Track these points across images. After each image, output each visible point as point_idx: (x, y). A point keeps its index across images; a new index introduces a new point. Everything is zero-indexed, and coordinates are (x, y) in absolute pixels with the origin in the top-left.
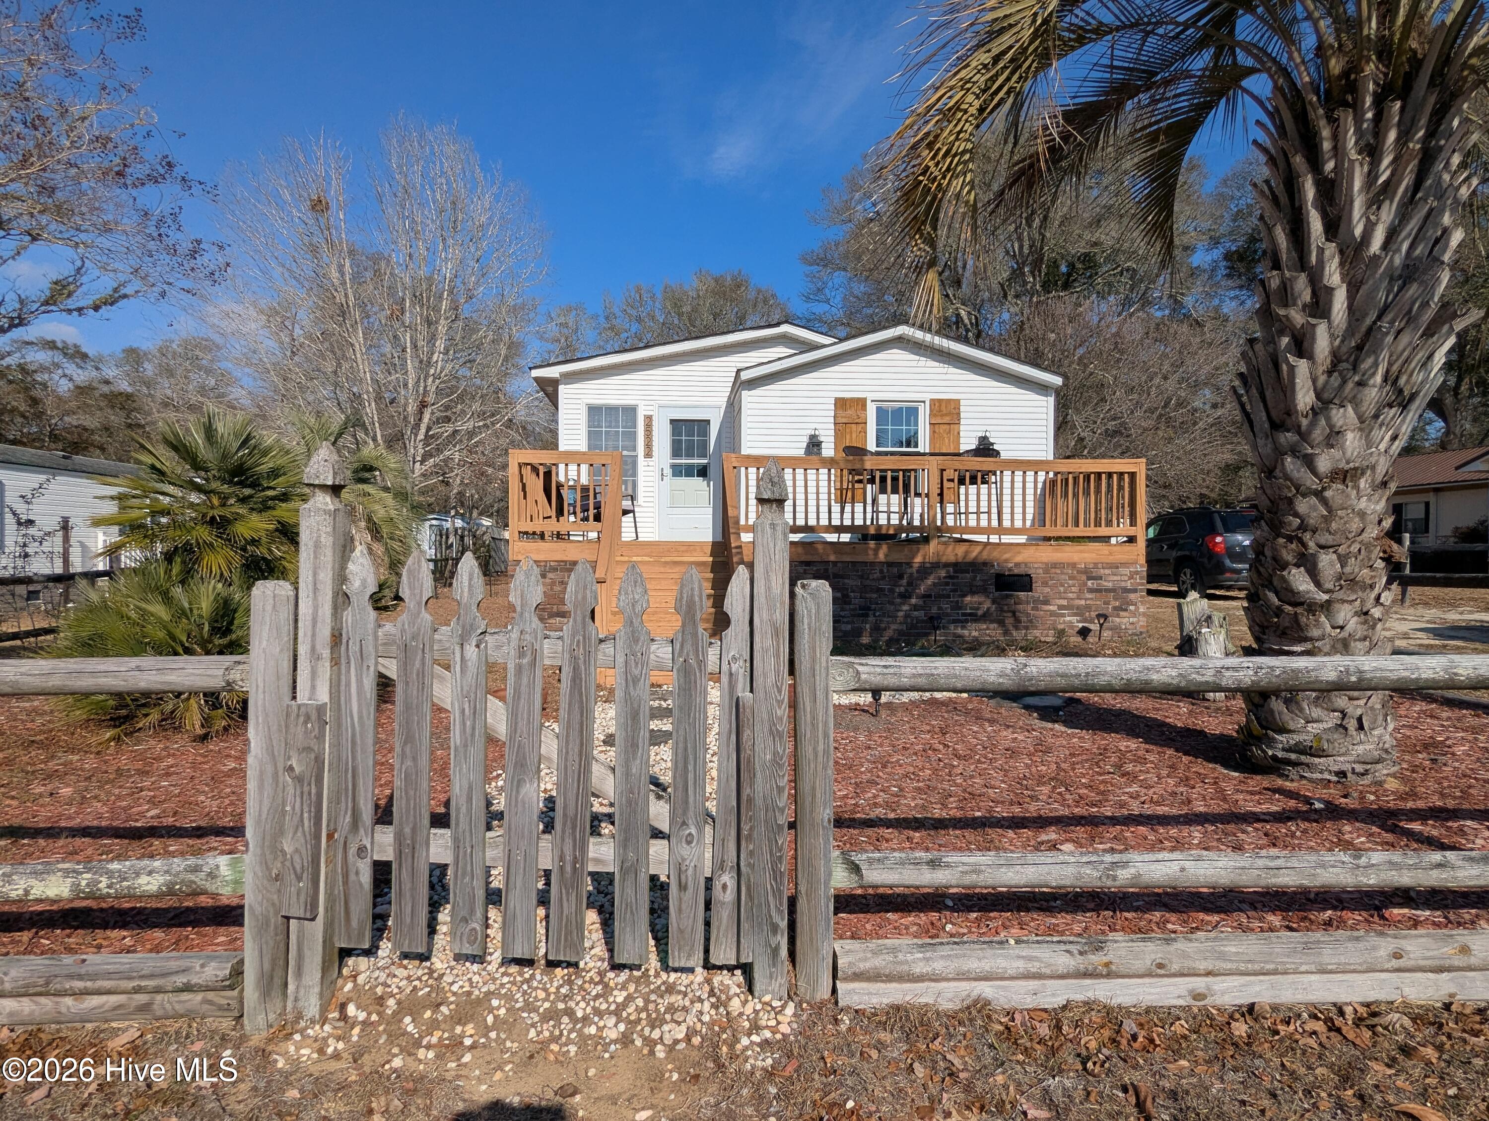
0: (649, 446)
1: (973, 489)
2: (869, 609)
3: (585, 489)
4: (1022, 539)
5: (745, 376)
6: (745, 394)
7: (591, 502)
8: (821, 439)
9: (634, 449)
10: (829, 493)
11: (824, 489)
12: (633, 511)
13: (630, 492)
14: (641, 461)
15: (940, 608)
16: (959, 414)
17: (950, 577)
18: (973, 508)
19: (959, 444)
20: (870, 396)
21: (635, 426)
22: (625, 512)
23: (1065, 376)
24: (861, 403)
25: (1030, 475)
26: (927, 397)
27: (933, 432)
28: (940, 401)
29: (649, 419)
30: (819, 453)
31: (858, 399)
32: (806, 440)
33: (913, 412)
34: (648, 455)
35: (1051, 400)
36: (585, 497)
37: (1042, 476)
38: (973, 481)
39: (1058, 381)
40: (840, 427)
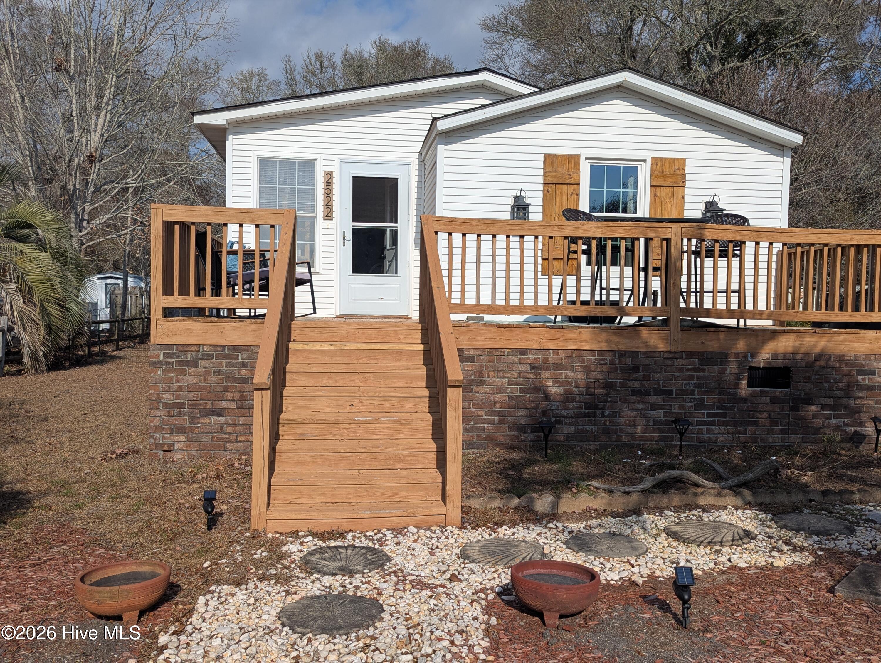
0: (328, 206)
1: (722, 262)
2: (596, 407)
3: (248, 254)
4: (768, 323)
5: (442, 125)
6: (441, 148)
7: (257, 270)
8: (528, 201)
9: (312, 208)
10: (536, 264)
11: (529, 259)
12: (310, 281)
13: (307, 258)
14: (320, 223)
15: (682, 407)
16: (684, 175)
17: (695, 370)
18: (722, 286)
19: (683, 209)
20: (584, 153)
21: (313, 183)
22: (301, 282)
23: (804, 134)
24: (575, 160)
25: (764, 246)
26: (648, 155)
27: (654, 196)
28: (662, 159)
29: (329, 175)
30: (525, 218)
31: (571, 156)
32: (511, 202)
33: (632, 172)
34: (328, 216)
35: (787, 161)
36: (248, 265)
37: (777, 246)
38: (724, 254)
39: (797, 139)
40: (550, 188)
